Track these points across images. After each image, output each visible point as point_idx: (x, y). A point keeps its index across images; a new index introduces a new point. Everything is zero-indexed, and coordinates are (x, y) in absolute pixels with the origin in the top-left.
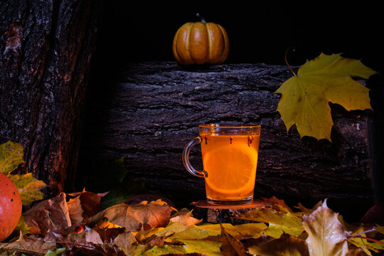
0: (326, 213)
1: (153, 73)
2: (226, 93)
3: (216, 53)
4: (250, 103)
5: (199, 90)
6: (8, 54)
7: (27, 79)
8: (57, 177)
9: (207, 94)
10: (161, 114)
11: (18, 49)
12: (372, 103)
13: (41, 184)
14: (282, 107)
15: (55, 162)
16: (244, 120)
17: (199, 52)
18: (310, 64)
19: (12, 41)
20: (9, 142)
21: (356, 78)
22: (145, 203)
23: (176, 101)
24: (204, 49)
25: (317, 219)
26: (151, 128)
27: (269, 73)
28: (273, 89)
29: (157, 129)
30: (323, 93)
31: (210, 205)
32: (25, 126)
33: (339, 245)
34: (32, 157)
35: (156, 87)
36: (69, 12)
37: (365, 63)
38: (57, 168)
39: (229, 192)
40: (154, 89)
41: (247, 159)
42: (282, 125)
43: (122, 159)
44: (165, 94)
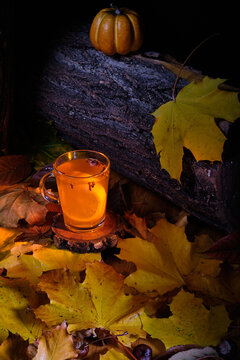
5: (102, 85)
9: (106, 92)
21: (218, 121)
23: (85, 89)
26: (67, 106)
27: (156, 87)
29: (71, 109)
40: (73, 70)
42: (154, 146)
43: (51, 123)
44: (79, 79)
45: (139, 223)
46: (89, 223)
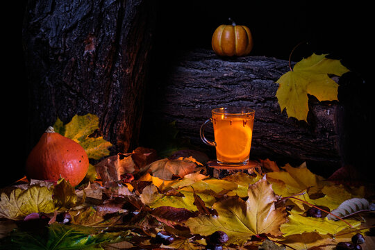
0: (264, 184)
1: (198, 60)
2: (244, 80)
3: (240, 49)
4: (259, 89)
5: (226, 77)
6: (86, 56)
7: (100, 72)
8: (123, 137)
9: (231, 81)
10: (200, 93)
11: (93, 53)
12: (338, 96)
13: (109, 144)
14: (280, 94)
15: (121, 128)
16: (255, 101)
17: (228, 48)
18: (304, 61)
19: (89, 47)
20: (89, 114)
21: (331, 76)
22: (181, 158)
23: (211, 83)
24: (231, 46)
25: (258, 187)
26: (193, 102)
27: (274, 68)
28: (275, 80)
29: (197, 103)
30: (306, 86)
31: (219, 165)
32: (100, 103)
33: (269, 205)
34: (105, 124)
35: (199, 71)
36: (128, 26)
37: (343, 63)
38: (122, 132)
39: (231, 156)
40: (197, 73)
41: (244, 135)
42: (279, 107)
43: (174, 123)
44: (204, 78)
45: (272, 165)
46: (238, 159)
